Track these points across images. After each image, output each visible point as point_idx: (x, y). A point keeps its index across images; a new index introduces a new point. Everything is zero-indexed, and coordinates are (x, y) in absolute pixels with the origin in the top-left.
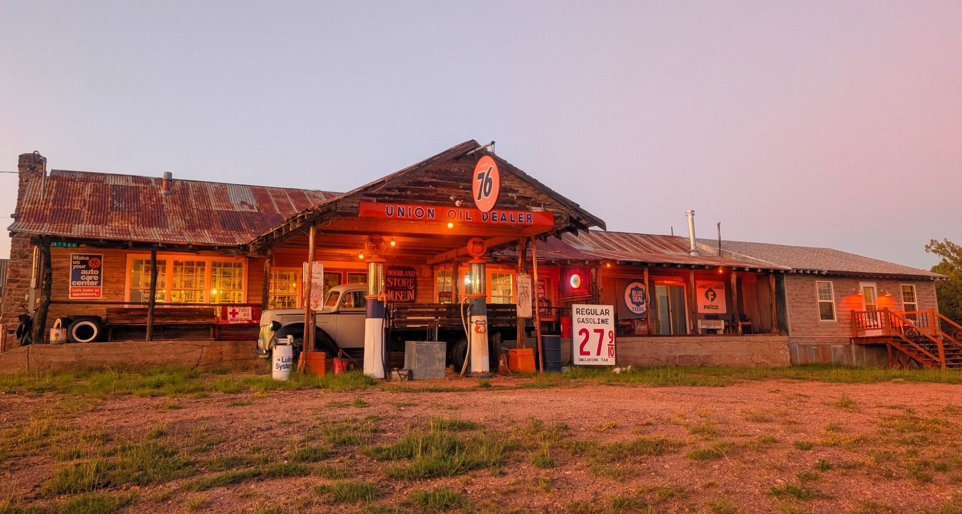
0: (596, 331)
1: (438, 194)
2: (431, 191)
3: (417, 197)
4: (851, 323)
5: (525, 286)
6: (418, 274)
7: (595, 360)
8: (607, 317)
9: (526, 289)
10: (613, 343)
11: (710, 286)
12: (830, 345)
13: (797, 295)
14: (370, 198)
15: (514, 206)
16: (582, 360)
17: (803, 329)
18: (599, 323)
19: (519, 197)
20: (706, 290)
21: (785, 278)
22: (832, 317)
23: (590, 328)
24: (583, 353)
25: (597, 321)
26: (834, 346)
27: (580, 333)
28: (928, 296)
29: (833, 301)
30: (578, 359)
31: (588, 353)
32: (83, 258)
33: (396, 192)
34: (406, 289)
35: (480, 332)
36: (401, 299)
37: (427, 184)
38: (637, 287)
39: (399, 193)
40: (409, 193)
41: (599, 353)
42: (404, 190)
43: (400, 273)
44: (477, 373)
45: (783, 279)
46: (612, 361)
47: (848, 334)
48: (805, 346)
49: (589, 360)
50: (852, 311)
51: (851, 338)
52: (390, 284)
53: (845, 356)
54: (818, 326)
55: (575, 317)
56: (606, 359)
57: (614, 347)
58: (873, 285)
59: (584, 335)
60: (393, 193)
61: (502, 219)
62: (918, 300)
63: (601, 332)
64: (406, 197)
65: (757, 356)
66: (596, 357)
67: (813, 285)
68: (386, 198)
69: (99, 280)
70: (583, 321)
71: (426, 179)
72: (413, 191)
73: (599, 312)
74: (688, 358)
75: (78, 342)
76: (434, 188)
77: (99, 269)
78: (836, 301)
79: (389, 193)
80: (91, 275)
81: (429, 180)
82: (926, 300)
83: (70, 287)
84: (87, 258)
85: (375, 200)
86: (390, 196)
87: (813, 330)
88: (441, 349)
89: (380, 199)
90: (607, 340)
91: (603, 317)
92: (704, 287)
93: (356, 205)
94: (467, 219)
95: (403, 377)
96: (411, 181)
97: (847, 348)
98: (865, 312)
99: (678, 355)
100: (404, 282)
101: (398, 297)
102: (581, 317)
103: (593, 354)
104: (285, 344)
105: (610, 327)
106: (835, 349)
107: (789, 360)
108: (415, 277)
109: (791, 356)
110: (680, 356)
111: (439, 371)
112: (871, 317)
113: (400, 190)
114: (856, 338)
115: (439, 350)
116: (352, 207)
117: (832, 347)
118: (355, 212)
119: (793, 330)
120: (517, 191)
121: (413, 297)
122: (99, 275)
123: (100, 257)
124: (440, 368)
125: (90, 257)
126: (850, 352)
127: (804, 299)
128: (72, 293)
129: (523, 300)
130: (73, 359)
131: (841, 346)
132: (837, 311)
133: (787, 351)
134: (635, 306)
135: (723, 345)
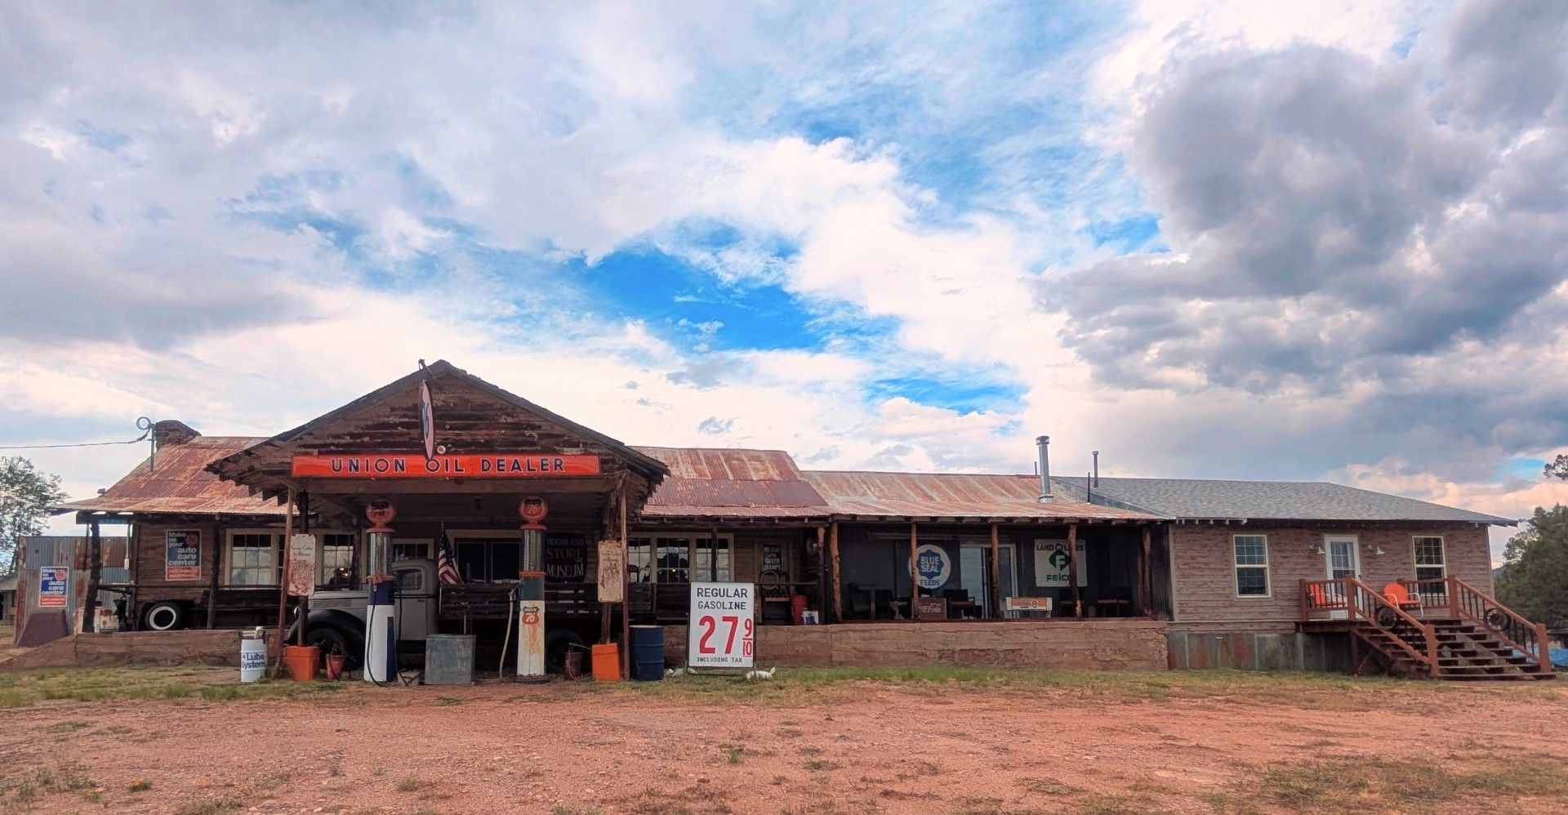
0: (725, 619)
1: (412, 439)
2: (401, 435)
3: (379, 445)
4: (1299, 600)
5: (612, 558)
6: (588, 542)
7: (723, 660)
8: (743, 599)
9: (613, 563)
10: (751, 636)
11: (1059, 547)
12: (1253, 635)
13: (1193, 558)
14: (309, 450)
15: (535, 448)
16: (702, 660)
17: (1201, 610)
18: (731, 608)
19: (541, 436)
20: (1051, 553)
21: (1171, 531)
22: (1262, 590)
23: (717, 615)
24: (703, 650)
25: (727, 605)
26: (1261, 636)
27: (702, 623)
28: (1470, 555)
29: (1266, 566)
30: (695, 658)
31: (712, 651)
32: (179, 535)
33: (348, 440)
34: (572, 562)
35: (529, 623)
36: (565, 574)
37: (395, 425)
38: (929, 551)
39: (352, 441)
40: (366, 439)
41: (728, 651)
42: (360, 436)
43: (565, 542)
44: (521, 676)
45: (1167, 532)
46: (748, 662)
47: (1294, 616)
48: (1201, 636)
49: (715, 659)
50: (1301, 581)
51: (1297, 624)
52: (549, 556)
53: (1282, 651)
54: (1231, 606)
55: (695, 600)
56: (740, 658)
57: (752, 642)
58: (1353, 539)
59: (707, 624)
60: (342, 441)
61: (513, 468)
62: (1449, 561)
63: (734, 620)
64: (363, 445)
65: (1104, 650)
66: (724, 656)
67: (1227, 541)
68: (332, 448)
69: (197, 559)
70: (707, 606)
71: (392, 420)
72: (372, 436)
73: (731, 593)
74: (976, 653)
75: (155, 630)
76: (405, 430)
77: (197, 546)
78: (1272, 565)
79: (336, 441)
80: (188, 553)
81: (397, 420)
82: (1466, 560)
83: (166, 567)
84: (184, 535)
85: (315, 451)
86: (338, 445)
87: (1222, 610)
88: (465, 646)
89: (323, 450)
90: (741, 631)
91: (737, 600)
92: (1048, 548)
93: (288, 460)
94: (457, 470)
95: (407, 680)
96: (370, 423)
97: (1288, 640)
98: (1330, 582)
99: (959, 648)
100: (569, 554)
101: (561, 574)
102: (704, 600)
103: (720, 651)
104: (252, 638)
105: (748, 613)
106: (1262, 641)
107: (1164, 657)
108: (585, 546)
109: (1168, 650)
110: (961, 650)
111: (461, 674)
112: (1339, 590)
113: (353, 436)
114: (1306, 624)
115: (461, 646)
116: (283, 463)
117: (1256, 636)
118: (286, 468)
119: (1182, 612)
120: (539, 427)
121: (581, 573)
122: (197, 553)
123: (197, 533)
124: (464, 669)
125: (187, 533)
126: (1293, 645)
127: (1206, 564)
128: (169, 574)
129: (608, 578)
130: (123, 650)
131: (1274, 635)
132: (1273, 581)
133: (1162, 643)
134: (925, 578)
135: (1040, 635)
